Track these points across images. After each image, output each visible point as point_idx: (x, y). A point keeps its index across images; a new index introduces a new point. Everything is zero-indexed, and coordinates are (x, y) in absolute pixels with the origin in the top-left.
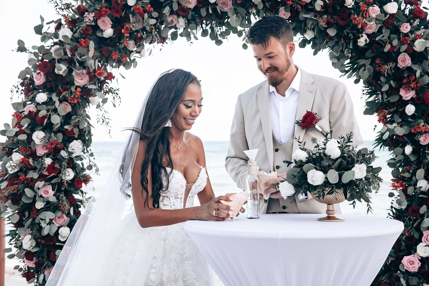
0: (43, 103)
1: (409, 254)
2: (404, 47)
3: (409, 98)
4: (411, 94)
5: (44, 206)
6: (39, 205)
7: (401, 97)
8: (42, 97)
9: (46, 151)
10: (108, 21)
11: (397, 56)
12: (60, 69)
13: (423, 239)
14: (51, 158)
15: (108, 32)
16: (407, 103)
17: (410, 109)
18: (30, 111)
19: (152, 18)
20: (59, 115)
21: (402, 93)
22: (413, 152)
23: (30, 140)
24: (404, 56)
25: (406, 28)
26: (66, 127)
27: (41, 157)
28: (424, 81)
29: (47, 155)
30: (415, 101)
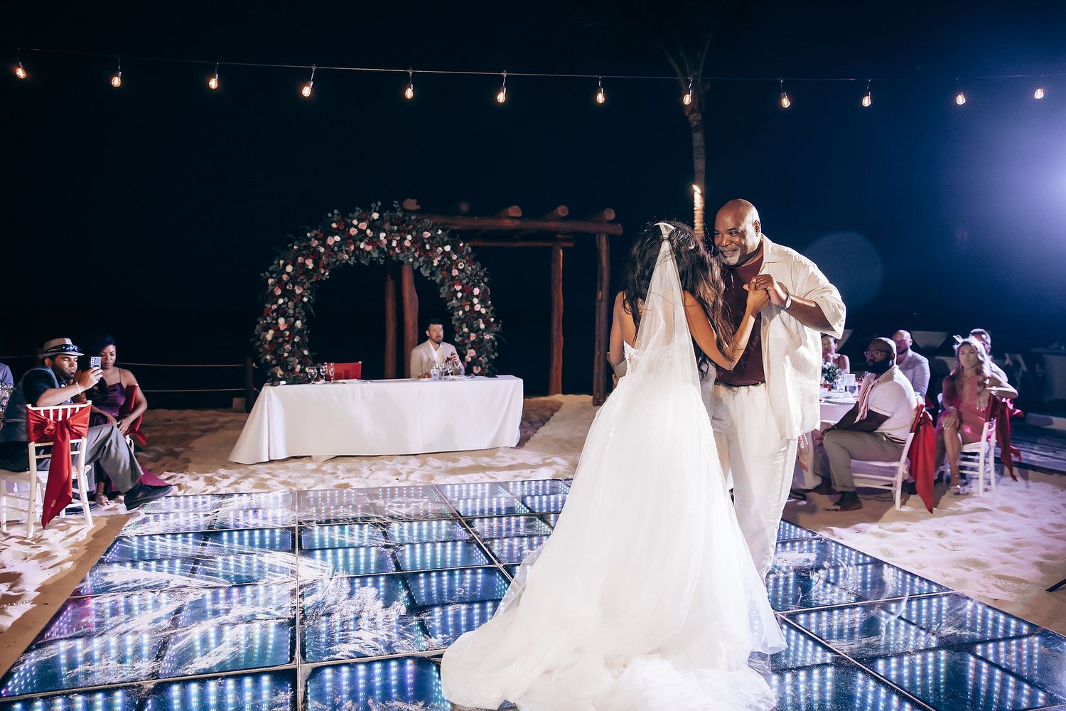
0: (281, 304)
2: (454, 267)
4: (460, 287)
6: (286, 355)
8: (281, 301)
10: (311, 260)
11: (451, 271)
14: (288, 331)
15: (311, 266)
16: (458, 292)
17: (460, 295)
18: (275, 308)
19: (333, 258)
21: (456, 287)
22: (463, 314)
23: (277, 323)
24: (454, 271)
25: (455, 257)
26: (294, 315)
27: (284, 331)
28: (465, 282)
29: (286, 330)
30: (461, 291)
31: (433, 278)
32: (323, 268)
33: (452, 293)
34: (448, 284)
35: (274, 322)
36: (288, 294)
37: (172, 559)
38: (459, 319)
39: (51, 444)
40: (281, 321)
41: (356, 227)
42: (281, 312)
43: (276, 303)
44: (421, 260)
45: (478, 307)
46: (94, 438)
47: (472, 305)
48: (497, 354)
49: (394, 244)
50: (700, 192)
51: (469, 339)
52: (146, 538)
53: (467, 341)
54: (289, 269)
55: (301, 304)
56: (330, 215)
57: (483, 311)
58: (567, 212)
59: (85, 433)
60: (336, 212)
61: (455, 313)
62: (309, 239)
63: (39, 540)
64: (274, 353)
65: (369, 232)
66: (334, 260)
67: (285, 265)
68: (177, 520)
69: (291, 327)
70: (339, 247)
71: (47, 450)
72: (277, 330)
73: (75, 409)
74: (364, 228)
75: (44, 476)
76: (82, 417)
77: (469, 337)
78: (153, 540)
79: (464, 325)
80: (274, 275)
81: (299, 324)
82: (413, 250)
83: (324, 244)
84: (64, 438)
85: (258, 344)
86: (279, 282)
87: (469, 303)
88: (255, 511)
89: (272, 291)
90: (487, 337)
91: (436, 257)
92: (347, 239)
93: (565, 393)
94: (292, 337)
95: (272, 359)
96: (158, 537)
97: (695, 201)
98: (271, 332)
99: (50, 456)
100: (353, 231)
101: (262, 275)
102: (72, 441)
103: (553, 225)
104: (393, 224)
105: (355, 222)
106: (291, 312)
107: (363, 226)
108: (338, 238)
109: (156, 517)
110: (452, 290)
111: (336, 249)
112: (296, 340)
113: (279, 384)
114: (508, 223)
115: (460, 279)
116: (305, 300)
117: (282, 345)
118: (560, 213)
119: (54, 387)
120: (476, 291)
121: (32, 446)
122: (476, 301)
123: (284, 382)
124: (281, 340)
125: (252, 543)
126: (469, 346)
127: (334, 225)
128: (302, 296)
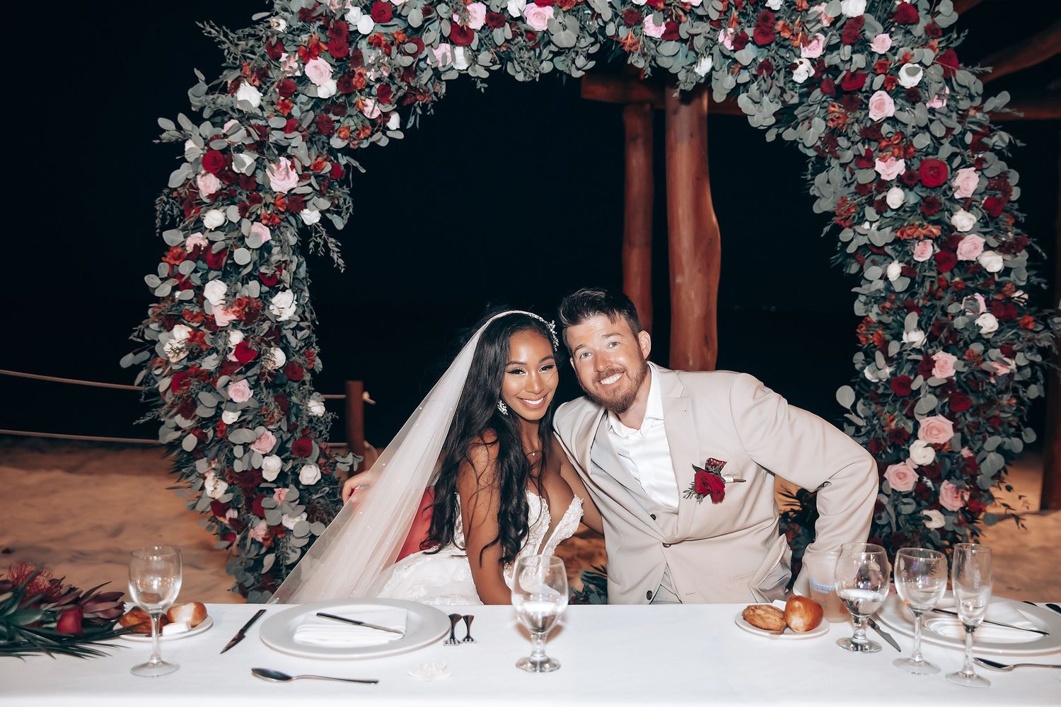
0: (217, 229)
1: (898, 461)
2: (879, 80)
3: (893, 177)
5: (239, 417)
6: (229, 417)
7: (878, 174)
8: (213, 218)
9: (233, 317)
10: (324, 66)
11: (868, 98)
12: (243, 164)
13: (921, 433)
14: (241, 330)
15: (327, 88)
16: (889, 185)
17: (895, 198)
18: (195, 246)
19: (406, 54)
20: (249, 249)
23: (200, 298)
24: (880, 97)
25: (881, 43)
26: (263, 270)
27: (224, 329)
28: (922, 141)
29: (234, 325)
30: (903, 182)
31: (789, 135)
32: (374, 94)
33: (862, 189)
34: (848, 156)
36: (244, 192)
38: (885, 296)
40: (215, 291)
42: (214, 258)
43: (199, 226)
44: (747, 55)
45: (969, 249)
47: (950, 240)
51: (928, 374)
53: (918, 382)
54: (248, 98)
57: (993, 263)
61: (872, 272)
69: (251, 314)
77: (926, 366)
79: (912, 319)
81: (284, 305)
86: (213, 151)
87: (936, 231)
89: (190, 184)
90: (1002, 368)
91: (807, 42)
94: (254, 350)
98: (180, 331)
110: (864, 177)
112: (270, 363)
115: (902, 135)
116: (310, 217)
120: (967, 182)
122: (963, 220)
124: (210, 363)
126: (928, 401)
128: (296, 202)
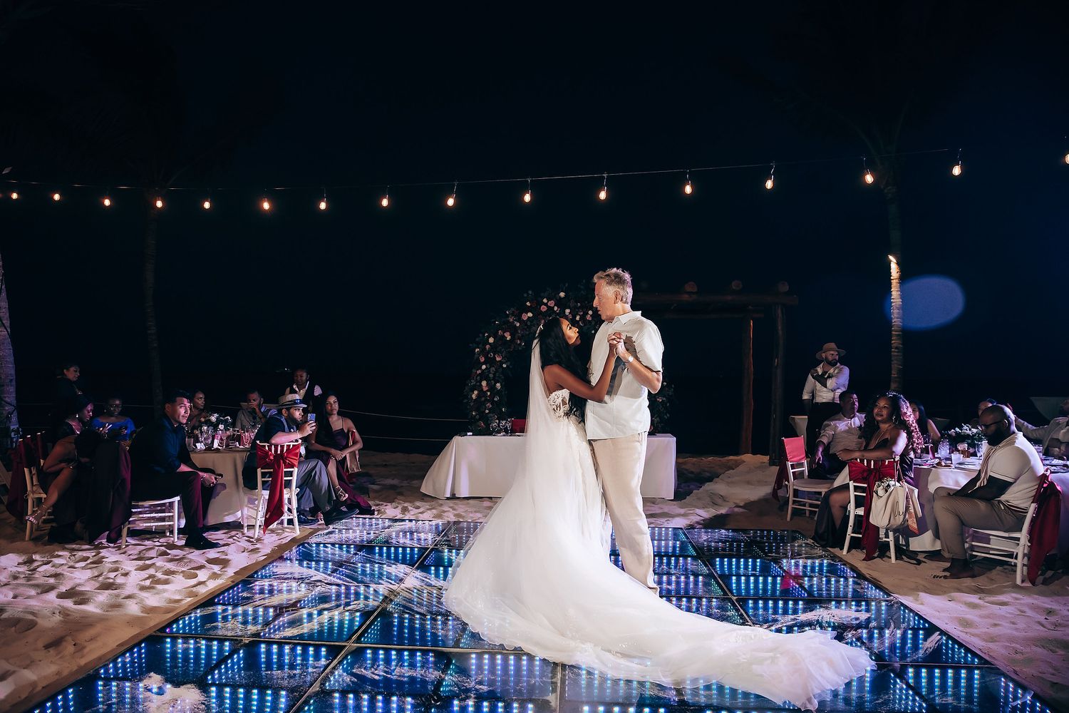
0: (484, 369)
10: (509, 333)
12: (490, 355)
15: (509, 338)
18: (480, 373)
23: (481, 385)
26: (494, 378)
29: (488, 391)
32: (519, 339)
35: (478, 384)
36: (490, 361)
37: (326, 561)
39: (272, 470)
40: (484, 383)
41: (546, 304)
42: (484, 376)
43: (480, 368)
46: (303, 470)
48: (668, 415)
49: (578, 318)
50: (895, 261)
52: (322, 545)
54: (491, 340)
55: (501, 370)
56: (525, 295)
58: (741, 286)
59: (296, 464)
60: (530, 292)
62: (508, 316)
63: (259, 540)
64: (477, 410)
65: (556, 308)
66: (527, 333)
67: (489, 337)
68: (347, 535)
69: (492, 388)
70: (531, 322)
71: (270, 474)
72: (481, 390)
73: (290, 445)
74: (552, 305)
75: (266, 494)
76: (293, 452)
78: (327, 547)
80: (480, 346)
81: (498, 385)
82: (593, 323)
83: (520, 320)
84: (279, 466)
85: (465, 401)
86: (483, 352)
88: (412, 533)
89: (478, 359)
92: (538, 314)
93: (754, 453)
94: (492, 396)
95: (476, 415)
96: (329, 546)
97: (891, 271)
98: (476, 392)
99: (271, 479)
100: (544, 308)
101: (471, 345)
102: (285, 470)
103: (729, 298)
104: (577, 302)
105: (545, 301)
106: (491, 376)
107: (551, 303)
108: (530, 315)
109: (340, 531)
111: (529, 323)
112: (495, 399)
113: (466, 435)
114: (686, 297)
116: (504, 366)
117: (484, 403)
118: (734, 288)
119: (284, 431)
121: (259, 471)
123: (471, 434)
124: (483, 399)
125: (389, 557)
127: (528, 304)
128: (501, 363)
